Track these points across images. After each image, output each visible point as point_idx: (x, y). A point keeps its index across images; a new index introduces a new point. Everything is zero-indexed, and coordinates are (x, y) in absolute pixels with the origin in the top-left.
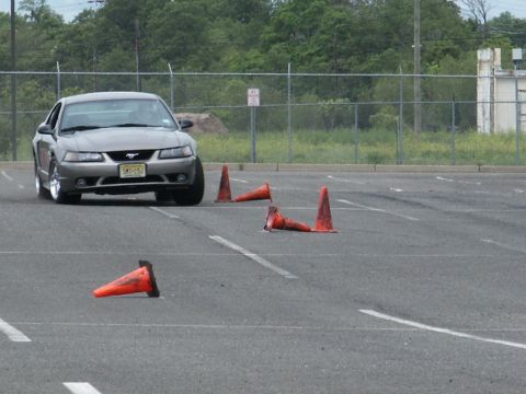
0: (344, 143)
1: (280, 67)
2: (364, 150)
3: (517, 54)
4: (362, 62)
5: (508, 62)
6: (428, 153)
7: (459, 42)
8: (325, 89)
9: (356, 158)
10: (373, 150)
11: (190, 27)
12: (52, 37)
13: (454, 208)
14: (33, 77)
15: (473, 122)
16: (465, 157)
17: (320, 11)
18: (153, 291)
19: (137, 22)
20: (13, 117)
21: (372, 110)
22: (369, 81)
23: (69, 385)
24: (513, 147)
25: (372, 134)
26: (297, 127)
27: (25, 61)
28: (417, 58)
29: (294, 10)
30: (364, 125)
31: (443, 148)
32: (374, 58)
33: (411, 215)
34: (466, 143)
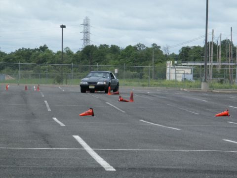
0: (136, 81)
1: (122, 65)
2: (141, 83)
3: (176, 62)
4: (140, 63)
5: (173, 64)
6: (155, 85)
7: (162, 59)
8: (132, 70)
9: (139, 85)
10: (143, 83)
11: (102, 55)
12: (71, 57)
13: (161, 97)
14: (66, 66)
15: (165, 78)
16: (163, 85)
17: (132, 52)
18: (93, 115)
19: (90, 54)
20: (62, 74)
21: (143, 74)
22: (142, 68)
23: (74, 136)
24: (174, 83)
25: (143, 80)
26: (126, 78)
27: (65, 62)
28: (153, 63)
29: (126, 51)
30: (141, 78)
31: (158, 83)
32: (143, 63)
33: (151, 99)
34: (164, 82)
